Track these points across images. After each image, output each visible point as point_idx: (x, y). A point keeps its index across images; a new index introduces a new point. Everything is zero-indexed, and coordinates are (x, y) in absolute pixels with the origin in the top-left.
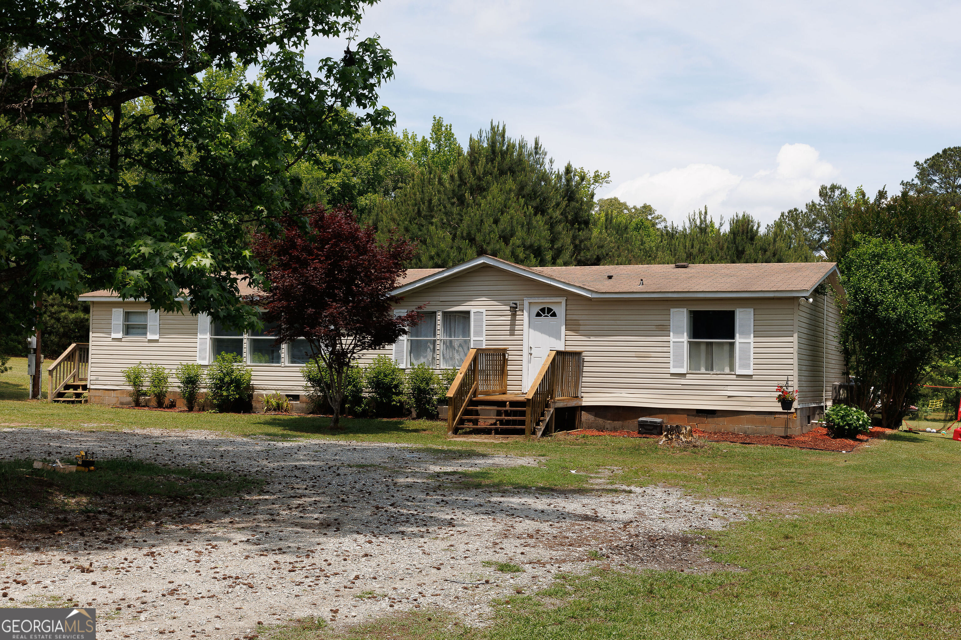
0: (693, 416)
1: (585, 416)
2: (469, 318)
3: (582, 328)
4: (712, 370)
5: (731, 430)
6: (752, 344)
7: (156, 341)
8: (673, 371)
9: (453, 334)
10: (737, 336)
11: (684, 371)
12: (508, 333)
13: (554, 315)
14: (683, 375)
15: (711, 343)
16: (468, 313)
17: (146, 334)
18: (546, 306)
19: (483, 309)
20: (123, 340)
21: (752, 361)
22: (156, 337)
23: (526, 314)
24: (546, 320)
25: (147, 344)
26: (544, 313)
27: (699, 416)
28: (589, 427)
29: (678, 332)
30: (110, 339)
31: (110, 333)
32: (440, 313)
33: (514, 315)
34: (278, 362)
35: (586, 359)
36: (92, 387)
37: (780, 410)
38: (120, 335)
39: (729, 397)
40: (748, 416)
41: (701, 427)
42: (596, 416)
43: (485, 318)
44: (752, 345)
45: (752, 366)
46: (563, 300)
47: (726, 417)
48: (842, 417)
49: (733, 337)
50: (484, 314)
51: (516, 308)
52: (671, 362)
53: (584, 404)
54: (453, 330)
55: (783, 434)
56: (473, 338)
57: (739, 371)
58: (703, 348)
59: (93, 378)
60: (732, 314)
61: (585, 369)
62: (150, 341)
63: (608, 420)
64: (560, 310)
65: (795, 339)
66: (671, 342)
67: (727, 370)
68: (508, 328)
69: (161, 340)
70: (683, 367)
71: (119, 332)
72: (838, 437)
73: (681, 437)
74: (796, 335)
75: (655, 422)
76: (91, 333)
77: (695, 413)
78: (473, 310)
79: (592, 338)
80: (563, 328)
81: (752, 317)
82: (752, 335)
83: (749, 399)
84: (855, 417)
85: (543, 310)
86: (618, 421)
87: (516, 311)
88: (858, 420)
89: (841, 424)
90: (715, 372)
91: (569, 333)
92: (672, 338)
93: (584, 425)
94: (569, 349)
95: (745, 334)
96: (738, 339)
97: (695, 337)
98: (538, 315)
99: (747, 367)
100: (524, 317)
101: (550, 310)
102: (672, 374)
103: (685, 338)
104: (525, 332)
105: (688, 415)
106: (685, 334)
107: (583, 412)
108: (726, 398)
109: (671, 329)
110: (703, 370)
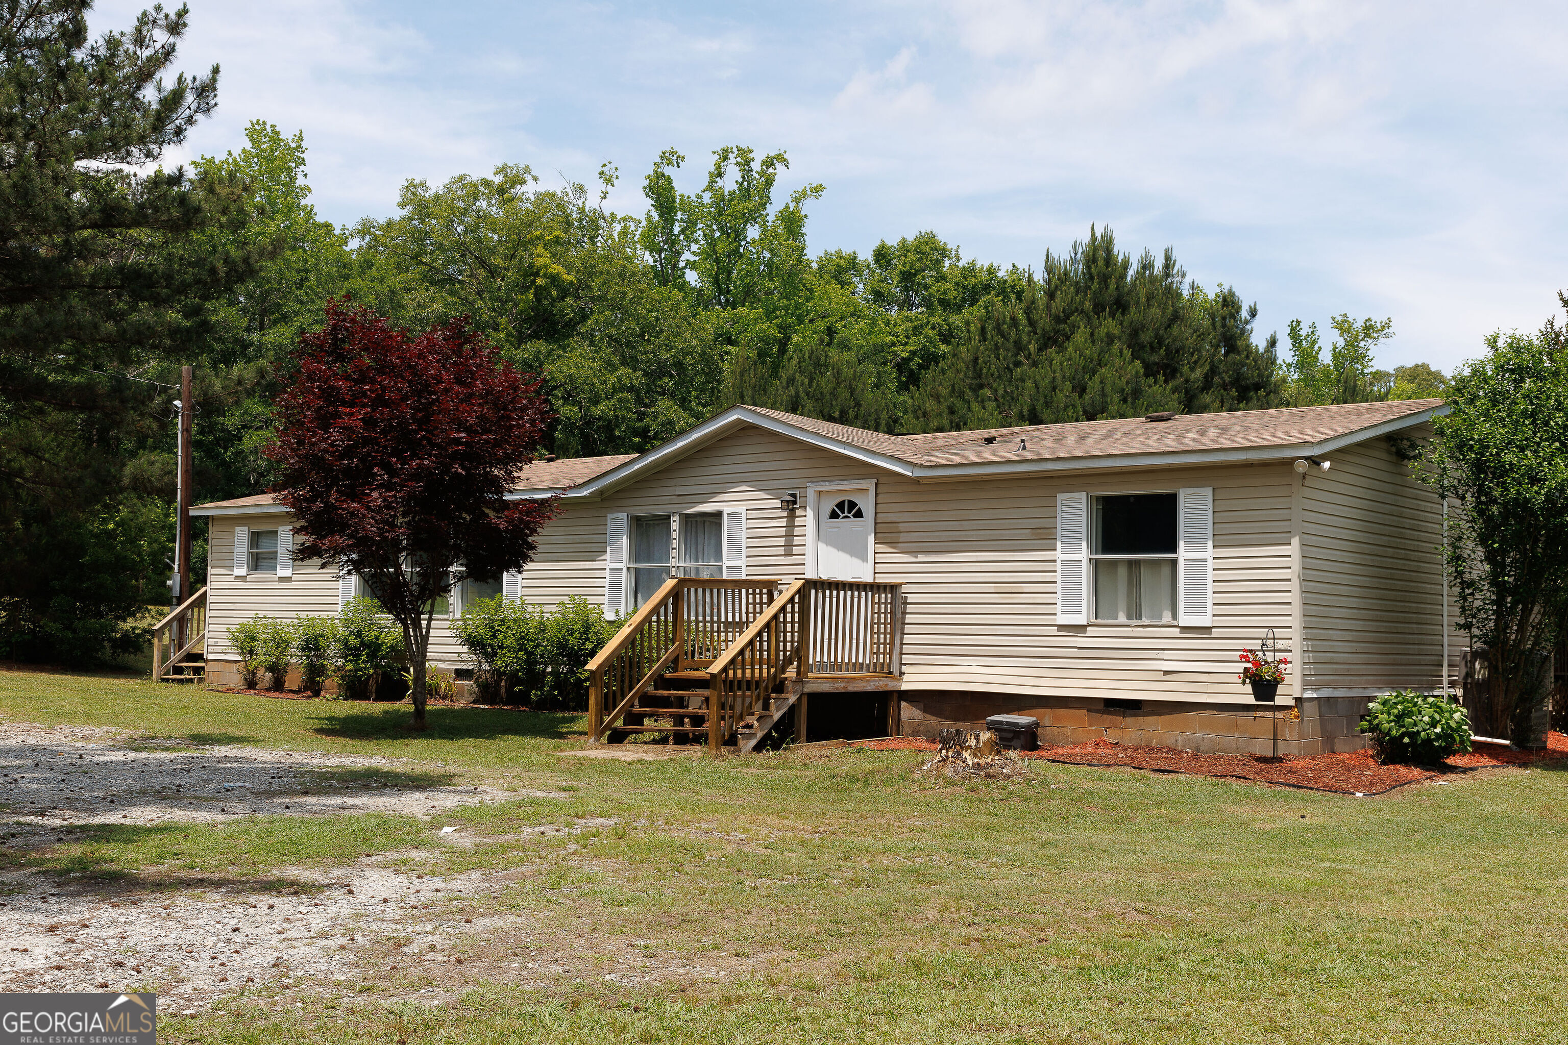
0: (1098, 711)
1: (907, 711)
2: (720, 525)
3: (903, 537)
4: (1139, 617)
5: (1170, 742)
6: (1210, 562)
7: (288, 579)
8: (1062, 619)
9: (700, 555)
10: (1181, 545)
11: (1081, 619)
12: (781, 551)
13: (859, 514)
14: (1079, 629)
15: (1138, 562)
16: (719, 515)
17: (275, 569)
18: (846, 498)
19: (741, 508)
20: (249, 578)
21: (1210, 599)
22: (287, 573)
23: (810, 513)
24: (847, 524)
25: (277, 585)
26: (843, 512)
27: (1109, 713)
28: (915, 734)
29: (1072, 542)
30: (232, 578)
31: (231, 568)
32: (676, 518)
33: (792, 516)
34: (447, 612)
35: (911, 598)
36: (210, 657)
37: (1251, 700)
38: (242, 571)
39: (1166, 673)
40: (1202, 714)
41: (1112, 736)
42: (925, 710)
43: (745, 524)
44: (1210, 564)
45: (1210, 609)
46: (870, 484)
47: (1160, 714)
48: (1399, 718)
49: (1173, 548)
50: (744, 517)
51: (795, 502)
52: (1059, 602)
53: (905, 687)
54: (700, 547)
55: (1269, 754)
56: (726, 562)
57: (1185, 620)
58: (1122, 572)
59: (211, 642)
60: (1172, 499)
61: (909, 618)
62: (282, 579)
63: (947, 718)
64: (867, 504)
65: (1294, 548)
66: (1059, 563)
67: (1167, 618)
68: (782, 541)
69: (295, 578)
70: (1079, 612)
71: (242, 567)
72: (1394, 762)
73: (966, 754)
74: (1295, 541)
75: (1016, 725)
76: (209, 568)
77: (1101, 706)
78: (726, 509)
79: (921, 558)
80: (871, 538)
81: (1210, 505)
82: (1210, 544)
83: (1204, 678)
84: (1426, 719)
85: (841, 505)
86: (964, 721)
87: (793, 510)
88: (1434, 724)
89: (1394, 732)
90: (1145, 621)
91: (881, 548)
92: (1060, 554)
93: (907, 729)
94: (882, 579)
95: (1196, 541)
96: (1184, 553)
97: (1106, 549)
98: (834, 515)
99: (1200, 609)
100: (808, 519)
101: (852, 505)
102: (1061, 627)
103: (1083, 554)
104: (809, 549)
105: (1089, 710)
106: (1084, 544)
107: (903, 704)
108: (1160, 676)
109: (1058, 537)
110: (1122, 618)
